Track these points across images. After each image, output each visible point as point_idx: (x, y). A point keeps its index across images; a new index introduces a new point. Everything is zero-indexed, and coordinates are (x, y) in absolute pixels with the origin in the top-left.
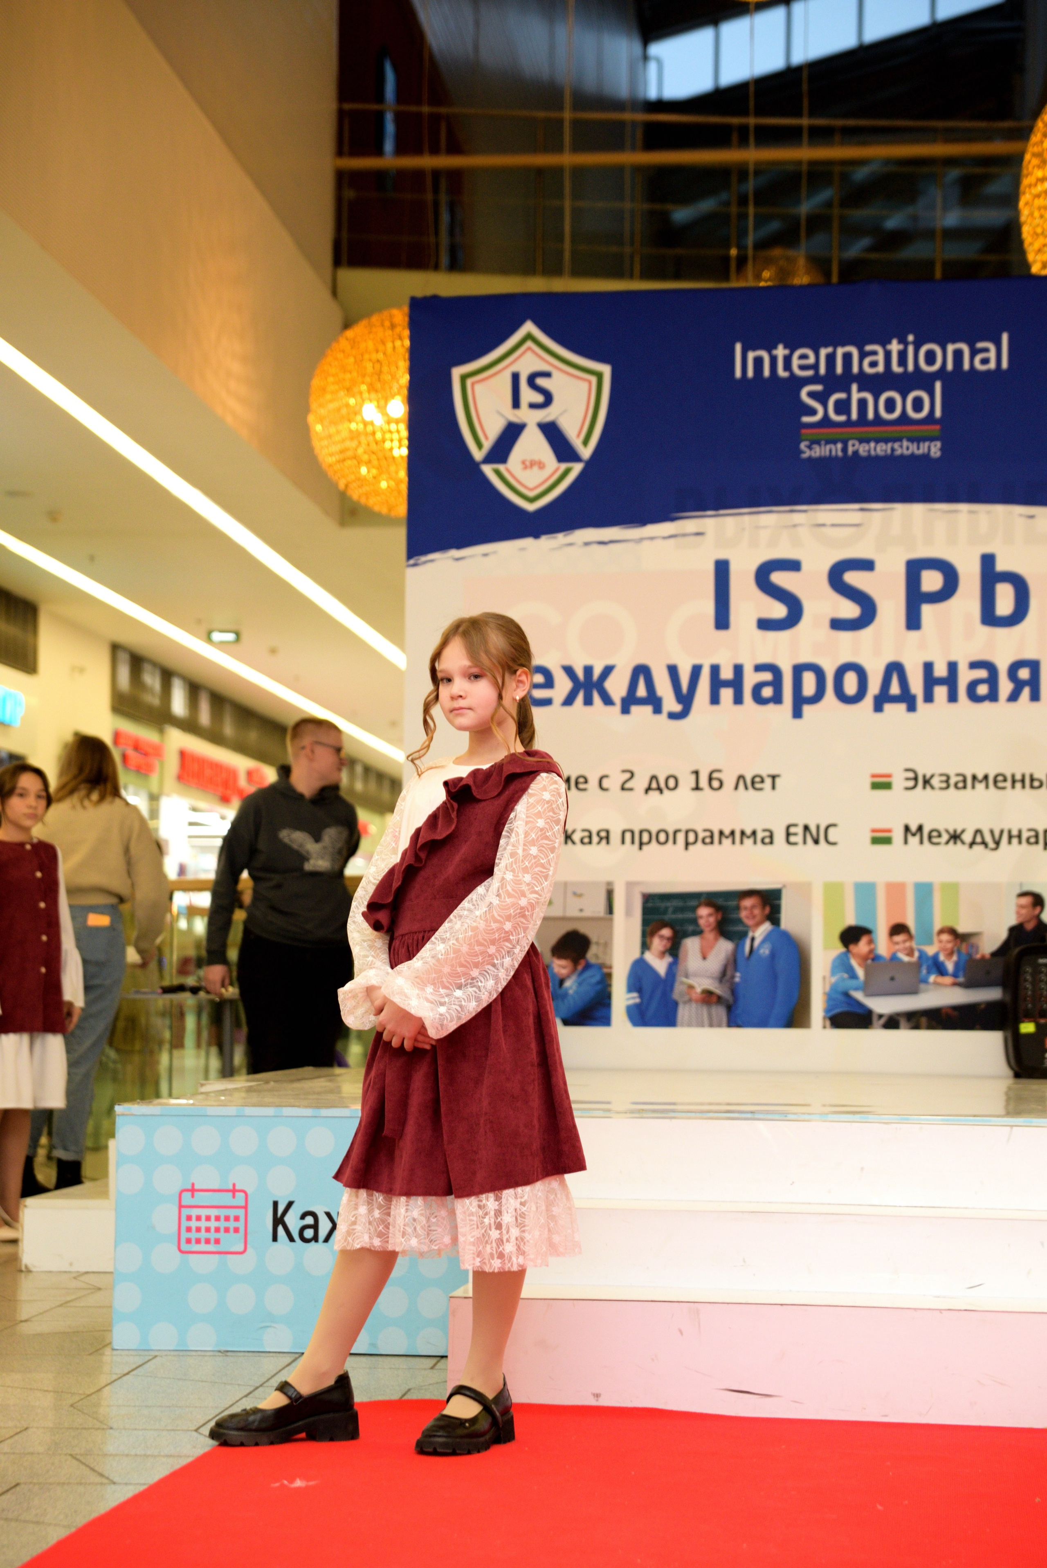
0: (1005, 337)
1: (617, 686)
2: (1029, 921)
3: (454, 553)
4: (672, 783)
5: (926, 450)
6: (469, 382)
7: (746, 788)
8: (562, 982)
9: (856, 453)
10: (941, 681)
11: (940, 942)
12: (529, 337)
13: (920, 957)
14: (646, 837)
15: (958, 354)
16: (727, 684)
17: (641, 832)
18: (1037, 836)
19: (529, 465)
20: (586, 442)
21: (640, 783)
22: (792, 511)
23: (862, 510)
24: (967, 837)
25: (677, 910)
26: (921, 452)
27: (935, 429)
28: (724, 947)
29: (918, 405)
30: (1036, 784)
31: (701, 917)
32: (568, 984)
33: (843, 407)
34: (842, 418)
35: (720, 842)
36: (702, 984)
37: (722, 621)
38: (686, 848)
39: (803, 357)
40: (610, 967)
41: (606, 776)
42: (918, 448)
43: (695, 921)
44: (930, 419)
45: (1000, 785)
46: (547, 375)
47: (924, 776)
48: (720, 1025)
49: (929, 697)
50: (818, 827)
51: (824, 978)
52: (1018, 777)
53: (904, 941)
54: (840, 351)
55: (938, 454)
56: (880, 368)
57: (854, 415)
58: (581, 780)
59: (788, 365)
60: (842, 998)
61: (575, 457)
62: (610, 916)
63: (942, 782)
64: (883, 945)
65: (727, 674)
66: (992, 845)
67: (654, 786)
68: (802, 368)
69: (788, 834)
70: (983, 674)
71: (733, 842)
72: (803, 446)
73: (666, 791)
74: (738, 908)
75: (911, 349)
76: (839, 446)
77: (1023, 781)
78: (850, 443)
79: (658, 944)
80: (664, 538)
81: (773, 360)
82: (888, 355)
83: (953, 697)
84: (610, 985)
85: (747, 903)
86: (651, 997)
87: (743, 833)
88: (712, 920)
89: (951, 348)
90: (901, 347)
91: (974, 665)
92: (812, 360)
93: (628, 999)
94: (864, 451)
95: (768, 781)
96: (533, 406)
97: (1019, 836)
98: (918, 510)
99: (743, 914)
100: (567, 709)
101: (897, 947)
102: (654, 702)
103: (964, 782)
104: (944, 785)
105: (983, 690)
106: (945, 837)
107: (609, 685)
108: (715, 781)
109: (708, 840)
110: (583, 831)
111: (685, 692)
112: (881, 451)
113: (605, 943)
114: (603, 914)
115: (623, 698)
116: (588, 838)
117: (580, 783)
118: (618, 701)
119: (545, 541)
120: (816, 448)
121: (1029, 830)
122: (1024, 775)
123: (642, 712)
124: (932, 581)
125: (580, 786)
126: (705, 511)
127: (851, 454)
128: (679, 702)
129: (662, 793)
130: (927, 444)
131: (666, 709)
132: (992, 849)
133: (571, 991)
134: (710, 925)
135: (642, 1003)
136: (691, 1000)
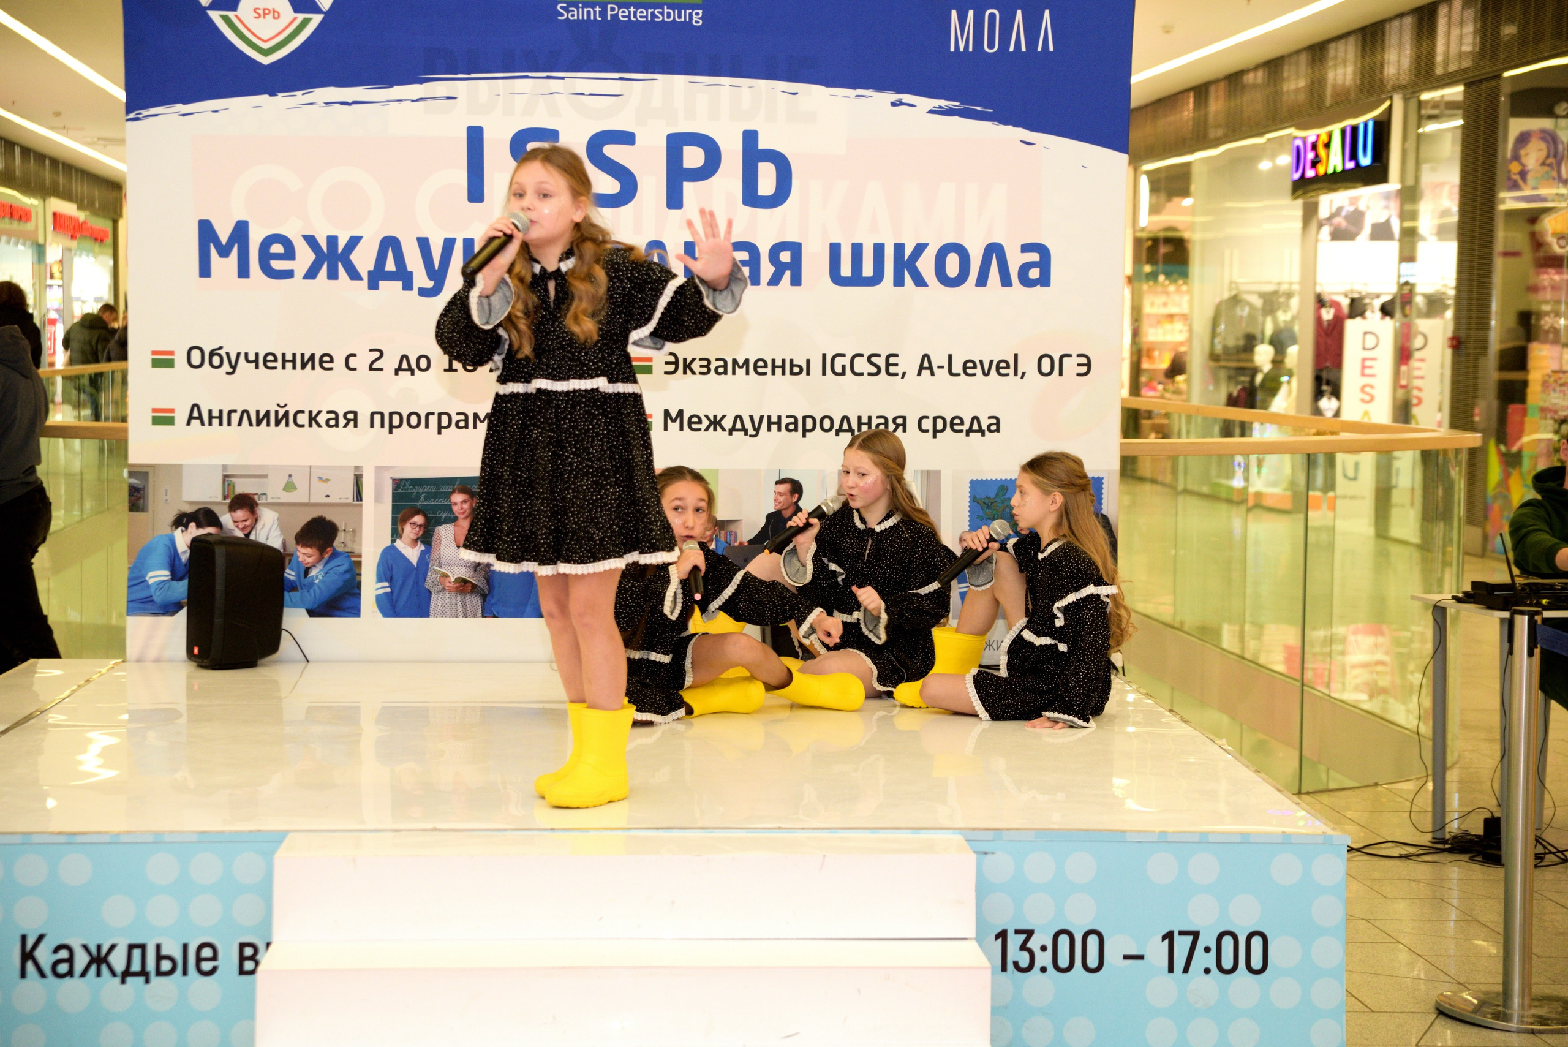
1: (364, 259)
2: (787, 509)
3: (180, 108)
4: (423, 363)
5: (687, 20)
8: (307, 571)
9: (614, 18)
14: (396, 420)
17: (391, 414)
18: (796, 423)
19: (262, 13)
21: (390, 362)
22: (549, 77)
23: (621, 79)
24: (727, 424)
25: (430, 496)
26: (683, 20)
30: (796, 370)
31: (456, 504)
32: (313, 573)
35: (475, 427)
36: (455, 572)
37: (476, 193)
38: (439, 433)
40: (360, 556)
41: (355, 355)
42: (680, 17)
43: (449, 508)
45: (760, 370)
47: (685, 360)
48: (475, 616)
52: (779, 363)
55: (701, 22)
58: (326, 359)
61: (315, 8)
62: (360, 502)
63: (702, 366)
66: (751, 432)
67: (405, 366)
70: (744, 256)
72: (559, 7)
73: (417, 371)
76: (598, 9)
77: (783, 367)
78: (609, 6)
79: (409, 531)
80: (413, 101)
84: (360, 575)
86: (401, 588)
88: (466, 506)
93: (378, 589)
94: (623, 17)
97: (779, 423)
98: (679, 81)
100: (309, 283)
102: (405, 277)
103: (725, 367)
104: (705, 370)
106: (706, 422)
107: (354, 257)
109: (462, 424)
110: (329, 412)
111: (437, 268)
112: (641, 17)
113: (354, 531)
114: (350, 501)
115: (370, 272)
116: (334, 421)
117: (325, 361)
118: (365, 276)
119: (281, 100)
120: (573, 11)
121: (788, 417)
122: (784, 361)
123: (391, 288)
124: (693, 157)
125: (326, 365)
126: (456, 74)
127: (609, 18)
128: (430, 278)
129: (413, 374)
130: (688, 12)
131: (416, 286)
132: (751, 436)
133: (317, 581)
134: (464, 513)
135: (392, 592)
136: (444, 589)
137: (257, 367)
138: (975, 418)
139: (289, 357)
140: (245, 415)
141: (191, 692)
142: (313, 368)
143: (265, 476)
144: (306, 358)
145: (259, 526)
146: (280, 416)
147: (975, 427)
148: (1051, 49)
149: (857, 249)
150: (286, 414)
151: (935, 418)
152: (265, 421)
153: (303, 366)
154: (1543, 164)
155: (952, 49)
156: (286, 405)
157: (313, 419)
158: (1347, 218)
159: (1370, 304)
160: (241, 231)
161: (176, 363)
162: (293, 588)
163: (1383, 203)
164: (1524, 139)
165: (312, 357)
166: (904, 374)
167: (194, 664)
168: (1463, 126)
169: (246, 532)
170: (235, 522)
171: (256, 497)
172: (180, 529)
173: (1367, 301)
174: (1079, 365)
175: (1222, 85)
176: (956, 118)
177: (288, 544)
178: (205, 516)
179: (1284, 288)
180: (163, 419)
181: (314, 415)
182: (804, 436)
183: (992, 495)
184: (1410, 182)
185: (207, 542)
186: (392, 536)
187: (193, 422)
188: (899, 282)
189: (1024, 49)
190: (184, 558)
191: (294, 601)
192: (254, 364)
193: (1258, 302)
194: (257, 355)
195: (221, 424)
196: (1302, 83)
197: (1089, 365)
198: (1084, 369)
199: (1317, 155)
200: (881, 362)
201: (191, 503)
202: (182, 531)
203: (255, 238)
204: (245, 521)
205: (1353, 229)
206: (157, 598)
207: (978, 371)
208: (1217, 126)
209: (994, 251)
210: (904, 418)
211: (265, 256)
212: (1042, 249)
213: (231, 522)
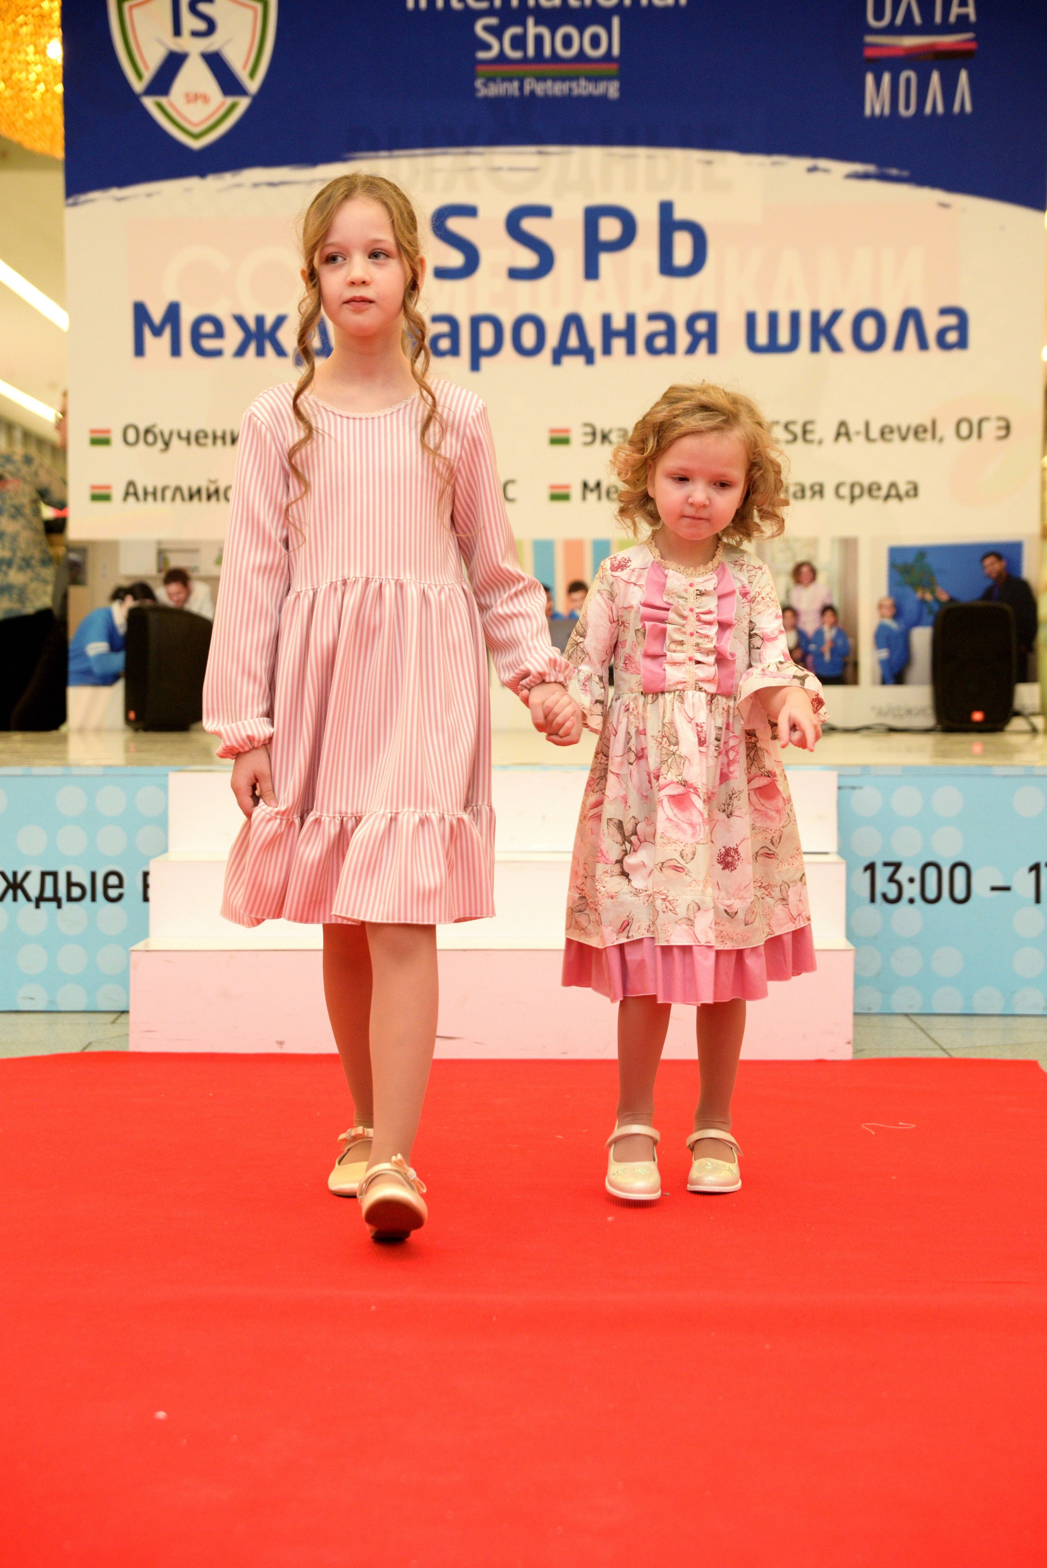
1: (289, 337)
3: (115, 192)
5: (604, 91)
6: (126, 6)
9: (532, 93)
10: (619, 334)
19: (194, 98)
20: (252, 74)
22: (468, 154)
23: (540, 153)
26: (598, 92)
27: (613, 68)
29: (595, 41)
33: (519, 42)
34: (518, 55)
42: (596, 88)
44: (608, 57)
47: (602, 431)
49: (607, 350)
53: (582, 599)
55: (616, 95)
56: (557, 3)
57: (531, 52)
61: (241, 91)
70: (660, 326)
72: (479, 83)
76: (516, 84)
78: (527, 81)
83: (631, 350)
91: (653, 317)
94: (541, 90)
96: (195, 34)
98: (595, 154)
100: (239, 361)
101: (575, 605)
105: (660, 342)
107: (281, 335)
112: (558, 91)
120: (491, 87)
124: (610, 229)
126: (378, 152)
127: (527, 93)
130: (604, 84)
137: (189, 444)
138: (893, 485)
139: (219, 434)
140: (178, 491)
143: (197, 550)
145: (192, 597)
146: (211, 491)
147: (893, 493)
149: (773, 318)
150: (217, 491)
151: (852, 486)
152: (196, 499)
155: (868, 111)
156: (217, 481)
160: (173, 313)
161: (113, 441)
166: (820, 442)
167: (131, 729)
169: (180, 605)
170: (170, 595)
171: (189, 571)
172: (117, 602)
174: (999, 428)
176: (872, 182)
178: (141, 590)
180: (101, 496)
183: (910, 559)
187: (129, 497)
188: (815, 347)
190: (122, 630)
192: (186, 441)
194: (189, 433)
195: (155, 500)
197: (1008, 428)
198: (1003, 433)
200: (798, 429)
201: (128, 577)
202: (120, 604)
203: (187, 319)
204: (179, 592)
206: (97, 669)
207: (896, 436)
209: (911, 315)
210: (821, 486)
211: (196, 336)
212: (961, 314)
213: (163, 594)
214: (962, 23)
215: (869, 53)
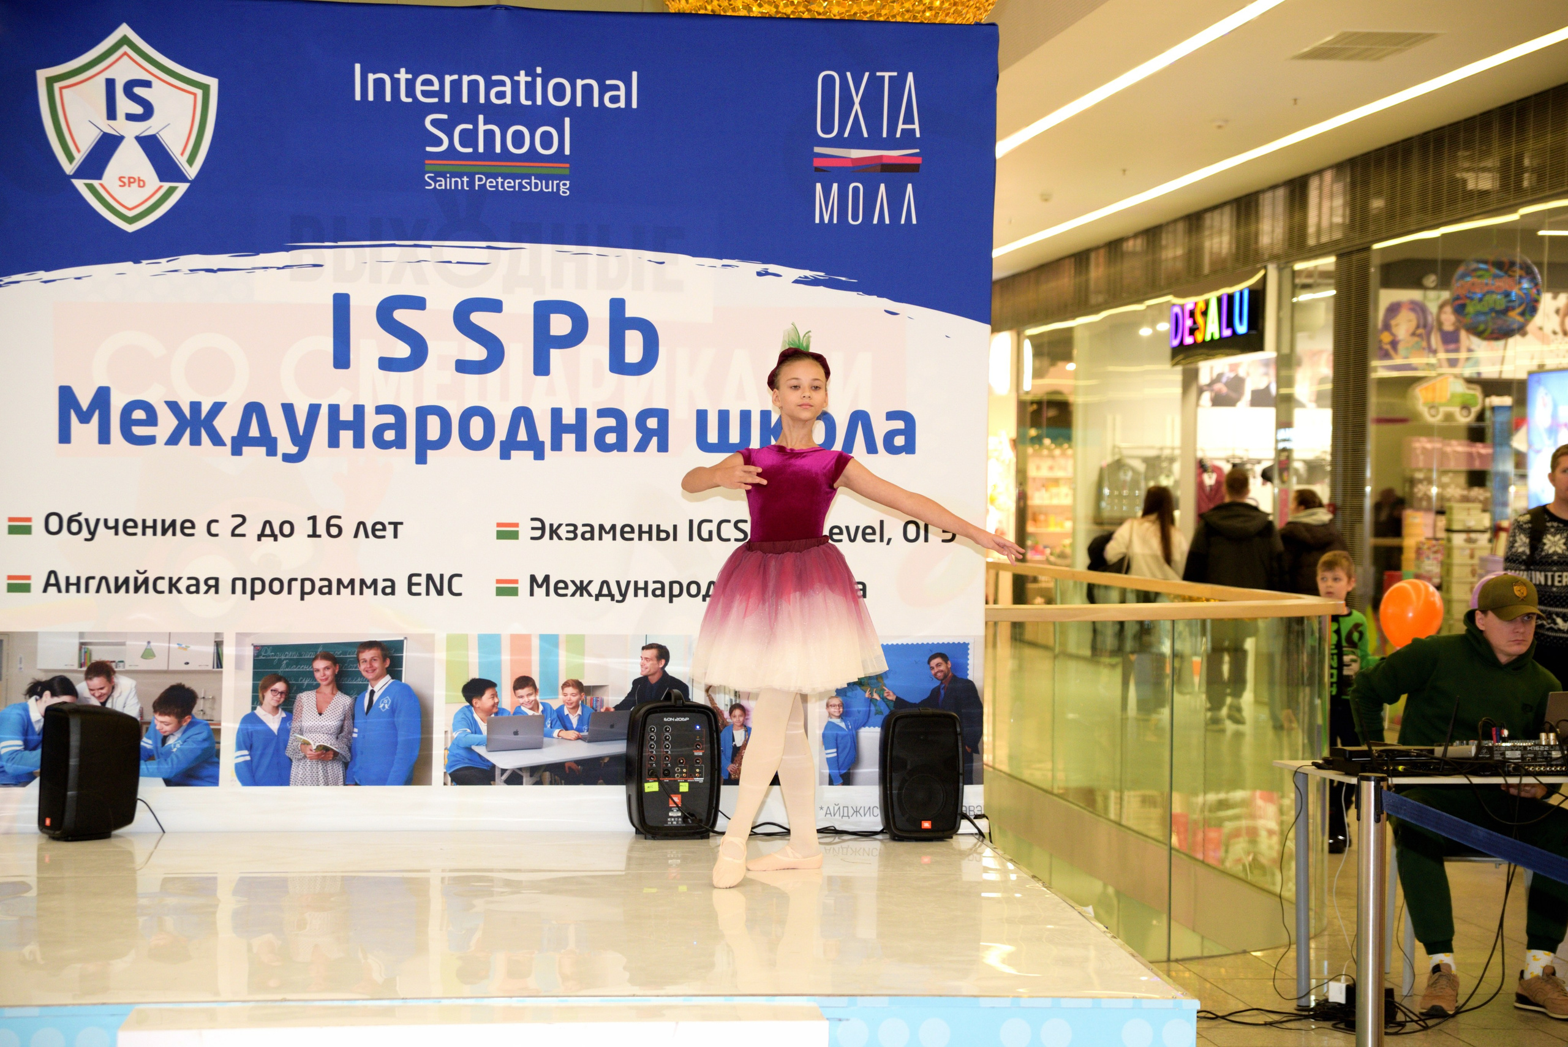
0: (635, 74)
1: (228, 425)
2: (653, 674)
3: (43, 275)
4: (287, 529)
5: (555, 190)
6: (57, 86)
7: (367, 536)
8: (164, 739)
9: (482, 188)
10: (569, 429)
11: (565, 695)
12: (125, 40)
13: (542, 711)
14: (258, 586)
15: (587, 89)
16: (346, 425)
17: (253, 580)
18: (663, 589)
19: (127, 182)
20: (191, 161)
21: (252, 528)
22: (415, 246)
23: (489, 247)
24: (594, 589)
25: (292, 662)
26: (550, 190)
27: (564, 168)
28: (342, 701)
29: (546, 140)
30: (663, 535)
31: (318, 670)
32: (171, 741)
33: (469, 138)
34: (470, 150)
35: (339, 593)
36: (317, 740)
37: (342, 359)
38: (302, 599)
39: (427, 82)
40: (219, 724)
41: (216, 521)
42: (547, 187)
43: (311, 675)
44: (558, 156)
45: (627, 536)
46: (147, 84)
47: (551, 525)
48: (336, 784)
49: (557, 446)
50: (442, 576)
51: (446, 732)
52: (645, 528)
53: (529, 695)
54: (466, 79)
55: (568, 193)
56: (508, 100)
57: (481, 149)
58: (188, 524)
59: (410, 92)
60: (463, 753)
61: (181, 177)
62: (220, 669)
63: (568, 532)
64: (507, 698)
65: (346, 415)
66: (618, 597)
67: (268, 531)
68: (425, 94)
69: (410, 584)
70: (611, 422)
71: (353, 593)
72: (427, 177)
73: (280, 537)
74: (358, 660)
75: (539, 80)
76: (465, 179)
77: (650, 532)
78: (477, 176)
79: (270, 699)
80: (279, 268)
81: (395, 83)
82: (516, 85)
83: (581, 446)
84: (219, 743)
85: (367, 655)
86: (262, 755)
87: (362, 582)
88: (329, 673)
89: (580, 83)
90: (529, 79)
91: (602, 413)
92: (436, 87)
93: (237, 757)
94: (490, 187)
95: (390, 528)
96: (130, 117)
97: (646, 588)
98: (547, 250)
99: (362, 667)
100: (171, 449)
101: (521, 700)
102: (269, 444)
103: (591, 533)
104: (571, 535)
105: (611, 438)
106: (572, 588)
107: (218, 423)
108: (334, 529)
109: (325, 590)
110: (189, 578)
111: (301, 433)
112: (508, 187)
113: (213, 698)
114: (210, 668)
115: (233, 438)
116: (194, 587)
117: (186, 527)
118: (228, 441)
119: (146, 268)
120: (441, 181)
121: (654, 582)
122: (650, 526)
123: (254, 454)
124: (560, 325)
125: (187, 531)
126: (323, 242)
127: (477, 188)
128: (295, 443)
129: (276, 539)
130: (555, 182)
131: (280, 451)
132: (618, 601)
133: (175, 750)
134: (326, 679)
135: (251, 761)
136: (305, 757)
137: (117, 533)
139: (149, 523)
140: (104, 581)
141: (41, 865)
142: (174, 534)
143: (123, 644)
144: (167, 524)
145: (116, 694)
146: (139, 582)
148: (914, 221)
149: (724, 416)
150: (146, 581)
152: (124, 588)
153: (164, 532)
154: (1413, 334)
155: (817, 221)
156: (145, 572)
157: (173, 585)
158: (1227, 384)
159: (1252, 469)
160: (102, 396)
161: (34, 530)
162: (150, 757)
163: (1262, 370)
164: (1394, 309)
165: (173, 523)
167: (46, 836)
168: (1335, 296)
169: (102, 701)
170: (91, 690)
171: (113, 665)
172: (33, 698)
173: (1248, 466)
175: (1102, 252)
176: (822, 288)
177: (145, 712)
178: (61, 685)
179: (1167, 452)
180: (19, 585)
181: (174, 581)
182: (671, 601)
184: (1285, 350)
185: (61, 711)
186: (253, 703)
187: (50, 589)
189: (887, 221)
190: (38, 727)
191: (151, 771)
192: (113, 531)
193: (1141, 467)
194: (117, 521)
195: (78, 591)
196: (1179, 252)
199: (1195, 322)
201: (46, 671)
202: (37, 700)
203: (117, 405)
204: (102, 689)
205: (1233, 395)
206: (9, 768)
207: (845, 537)
208: (1099, 292)
209: (860, 418)
211: (127, 422)
212: (906, 417)
213: (87, 690)
214: (908, 139)
215: (818, 162)
